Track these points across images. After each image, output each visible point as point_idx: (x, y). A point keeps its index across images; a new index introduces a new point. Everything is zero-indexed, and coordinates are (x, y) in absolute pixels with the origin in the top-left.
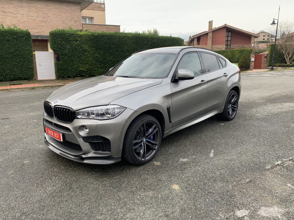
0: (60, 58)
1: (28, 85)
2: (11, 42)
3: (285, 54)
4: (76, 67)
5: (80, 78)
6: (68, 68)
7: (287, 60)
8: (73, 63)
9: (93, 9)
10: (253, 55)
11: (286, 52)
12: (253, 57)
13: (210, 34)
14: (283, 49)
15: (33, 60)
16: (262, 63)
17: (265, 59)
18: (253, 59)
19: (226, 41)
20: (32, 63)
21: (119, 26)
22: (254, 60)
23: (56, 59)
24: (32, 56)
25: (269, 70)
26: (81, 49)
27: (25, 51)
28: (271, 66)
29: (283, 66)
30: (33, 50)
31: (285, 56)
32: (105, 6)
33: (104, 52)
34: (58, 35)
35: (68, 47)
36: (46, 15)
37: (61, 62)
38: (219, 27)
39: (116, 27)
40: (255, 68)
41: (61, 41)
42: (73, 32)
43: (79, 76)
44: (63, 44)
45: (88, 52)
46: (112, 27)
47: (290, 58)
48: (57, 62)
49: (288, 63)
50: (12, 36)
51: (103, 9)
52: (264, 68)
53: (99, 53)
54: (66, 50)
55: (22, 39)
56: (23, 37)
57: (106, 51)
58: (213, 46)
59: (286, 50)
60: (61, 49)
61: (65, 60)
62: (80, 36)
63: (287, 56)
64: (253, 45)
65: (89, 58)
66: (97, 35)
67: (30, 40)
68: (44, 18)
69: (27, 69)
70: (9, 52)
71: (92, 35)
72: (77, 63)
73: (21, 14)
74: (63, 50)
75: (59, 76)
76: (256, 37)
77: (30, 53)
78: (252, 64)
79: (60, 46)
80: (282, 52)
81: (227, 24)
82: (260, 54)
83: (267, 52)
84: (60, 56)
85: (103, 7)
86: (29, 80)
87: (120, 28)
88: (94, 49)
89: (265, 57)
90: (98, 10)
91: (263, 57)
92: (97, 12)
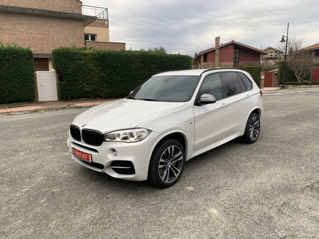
0: (64, 78)
1: (30, 107)
2: (11, 61)
3: (295, 71)
4: (80, 88)
5: (85, 98)
6: (72, 88)
7: (298, 77)
8: (77, 83)
9: (96, 26)
10: (263, 73)
11: (296, 70)
12: (263, 75)
13: (217, 51)
14: (293, 67)
15: (34, 81)
16: (272, 81)
17: (276, 77)
18: (263, 77)
19: (234, 58)
20: (34, 84)
22: (264, 78)
23: (58, 79)
24: (33, 77)
25: (280, 88)
26: (86, 69)
27: (26, 71)
28: (282, 84)
29: (294, 84)
30: (34, 69)
31: (296, 74)
32: (108, 23)
33: (110, 71)
34: (62, 53)
35: (72, 67)
36: (47, 32)
37: (64, 83)
38: (226, 44)
40: (265, 86)
41: (64, 60)
42: (78, 51)
43: (83, 97)
44: (67, 63)
45: (94, 71)
46: (117, 44)
47: (300, 76)
48: (60, 82)
49: (299, 81)
50: (13, 55)
51: (106, 26)
52: (275, 86)
53: (105, 73)
54: (70, 69)
55: (23, 58)
56: (23, 56)
57: (112, 70)
58: (221, 63)
59: (297, 68)
60: (65, 68)
61: (69, 80)
62: (85, 55)
63: (298, 73)
64: (262, 62)
65: (94, 78)
66: (103, 54)
67: (31, 59)
68: (45, 35)
69: (28, 90)
70: (9, 73)
71: (97, 54)
72: (81, 83)
73: (21, 32)
74: (67, 70)
75: (63, 97)
76: (264, 54)
77: (31, 73)
78: (262, 82)
79: (63, 65)
80: (293, 70)
81: (235, 41)
82: (270, 71)
83: (277, 70)
84: (64, 76)
85: (107, 23)
86: (30, 102)
88: (99, 68)
89: (275, 75)
90: (101, 26)
91: (273, 75)
92: (100, 28)
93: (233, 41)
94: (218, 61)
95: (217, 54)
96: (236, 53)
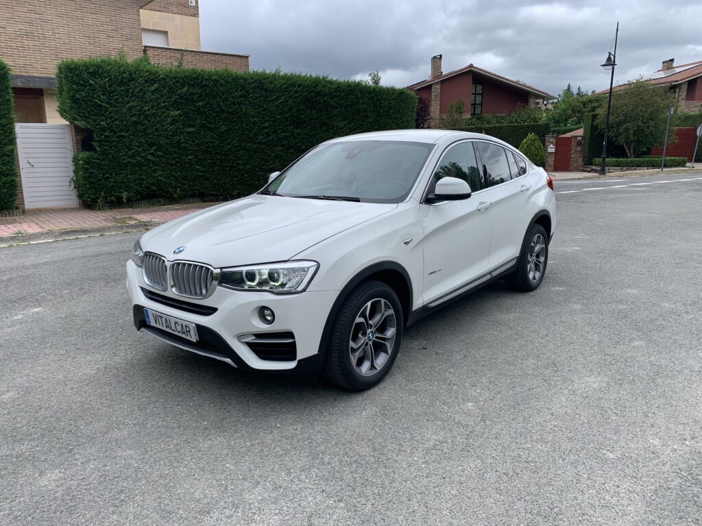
1: (3, 227)
9: (165, 8)
10: (551, 140)
12: (552, 143)
13: (435, 89)
16: (570, 158)
17: (579, 149)
18: (551, 149)
19: (472, 104)
21: (247, 57)
22: (553, 150)
23: (80, 147)
28: (591, 164)
32: (197, 3)
36: (38, 16)
38: (456, 72)
39: (238, 59)
40: (557, 168)
51: (192, 11)
52: (577, 170)
68: (30, 24)
78: (550, 161)
81: (475, 65)
82: (563, 136)
83: (580, 132)
85: (194, 4)
87: (248, 62)
89: (578, 143)
90: (180, 12)
91: (574, 143)
92: (177, 17)
93: (471, 66)
94: (438, 111)
95: (436, 96)
96: (475, 94)
